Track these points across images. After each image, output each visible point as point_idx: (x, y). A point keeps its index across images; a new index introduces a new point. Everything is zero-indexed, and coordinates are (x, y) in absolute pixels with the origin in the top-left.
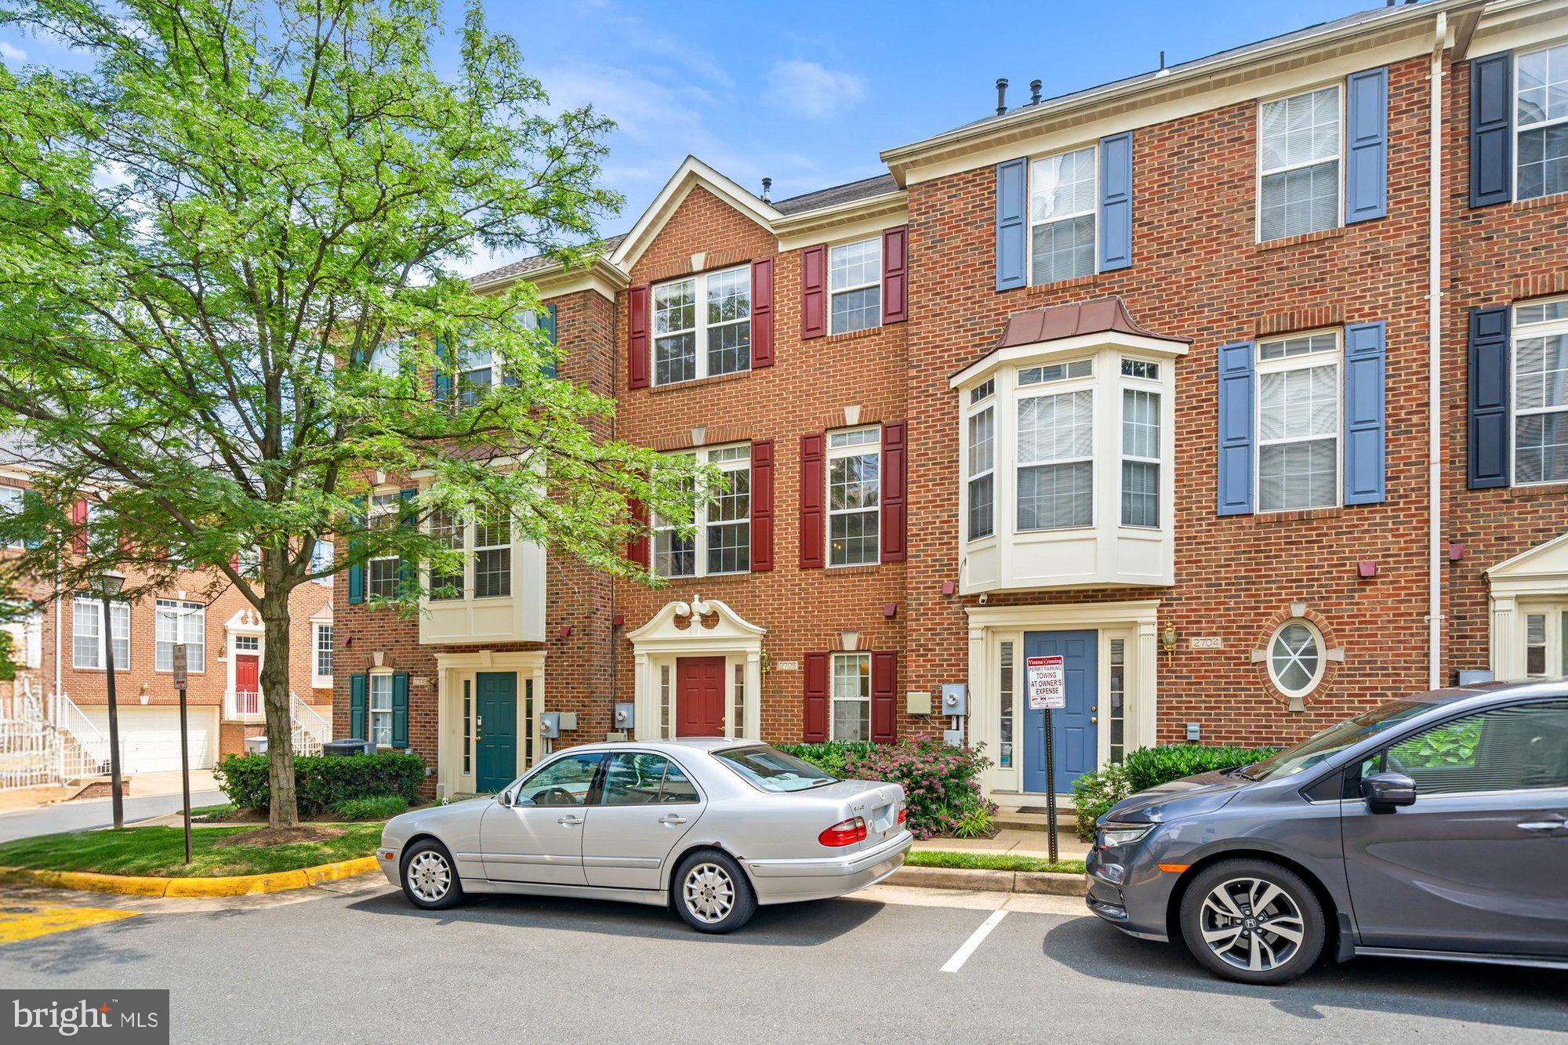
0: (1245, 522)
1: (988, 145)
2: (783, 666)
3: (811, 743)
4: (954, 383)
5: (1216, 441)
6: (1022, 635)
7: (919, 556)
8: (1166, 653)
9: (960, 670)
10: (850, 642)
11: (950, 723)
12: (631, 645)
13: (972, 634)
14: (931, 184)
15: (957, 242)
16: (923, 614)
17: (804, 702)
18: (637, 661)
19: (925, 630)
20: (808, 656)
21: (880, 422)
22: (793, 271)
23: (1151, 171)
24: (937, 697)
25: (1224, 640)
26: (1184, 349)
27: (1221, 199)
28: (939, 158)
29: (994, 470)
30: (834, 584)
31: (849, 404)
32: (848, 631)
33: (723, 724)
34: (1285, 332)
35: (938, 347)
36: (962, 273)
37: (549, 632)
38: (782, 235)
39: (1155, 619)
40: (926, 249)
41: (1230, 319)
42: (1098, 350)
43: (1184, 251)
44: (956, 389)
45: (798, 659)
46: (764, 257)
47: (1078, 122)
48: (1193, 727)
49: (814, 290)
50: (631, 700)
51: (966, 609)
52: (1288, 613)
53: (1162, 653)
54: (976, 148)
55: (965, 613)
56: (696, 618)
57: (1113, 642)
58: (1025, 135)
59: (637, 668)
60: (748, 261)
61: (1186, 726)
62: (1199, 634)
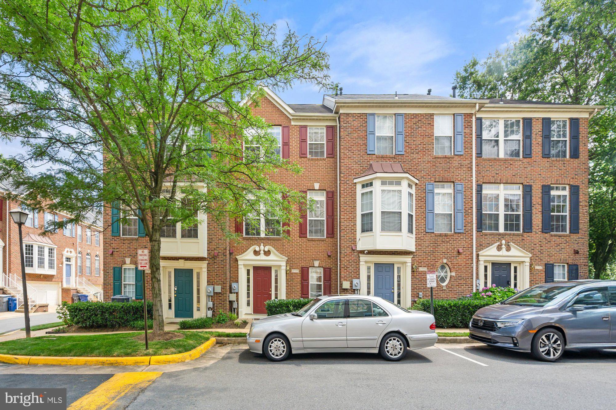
0: (432, 234)
1: (366, 107)
2: (294, 271)
3: (304, 298)
4: (355, 181)
5: (426, 210)
6: (373, 264)
7: (344, 236)
8: (414, 272)
9: (357, 275)
10: (316, 263)
11: (355, 292)
12: (237, 260)
13: (361, 263)
14: (348, 114)
15: (355, 135)
16: (346, 256)
17: (301, 284)
18: (239, 267)
19: (347, 261)
20: (302, 268)
21: (325, 190)
22: (296, 132)
23: (409, 127)
24: (351, 283)
25: (428, 268)
26: (417, 182)
27: (426, 139)
28: (351, 107)
29: (373, 211)
30: (311, 243)
31: (315, 182)
32: (316, 260)
33: (271, 291)
34: (441, 182)
35: (350, 168)
36: (357, 146)
37: (209, 254)
38: (293, 119)
39: (411, 261)
40: (346, 135)
41: (429, 175)
42: (403, 178)
43: (417, 153)
44: (356, 183)
45: (299, 269)
46: (286, 125)
47: (391, 107)
48: (421, 294)
49: (303, 141)
50: (237, 282)
51: (360, 255)
52: (443, 262)
53: (413, 271)
54: (362, 107)
55: (359, 256)
56: (262, 252)
57: (398, 268)
58: (376, 107)
59: (239, 270)
60: (281, 125)
61: (418, 293)
62: (421, 267)
